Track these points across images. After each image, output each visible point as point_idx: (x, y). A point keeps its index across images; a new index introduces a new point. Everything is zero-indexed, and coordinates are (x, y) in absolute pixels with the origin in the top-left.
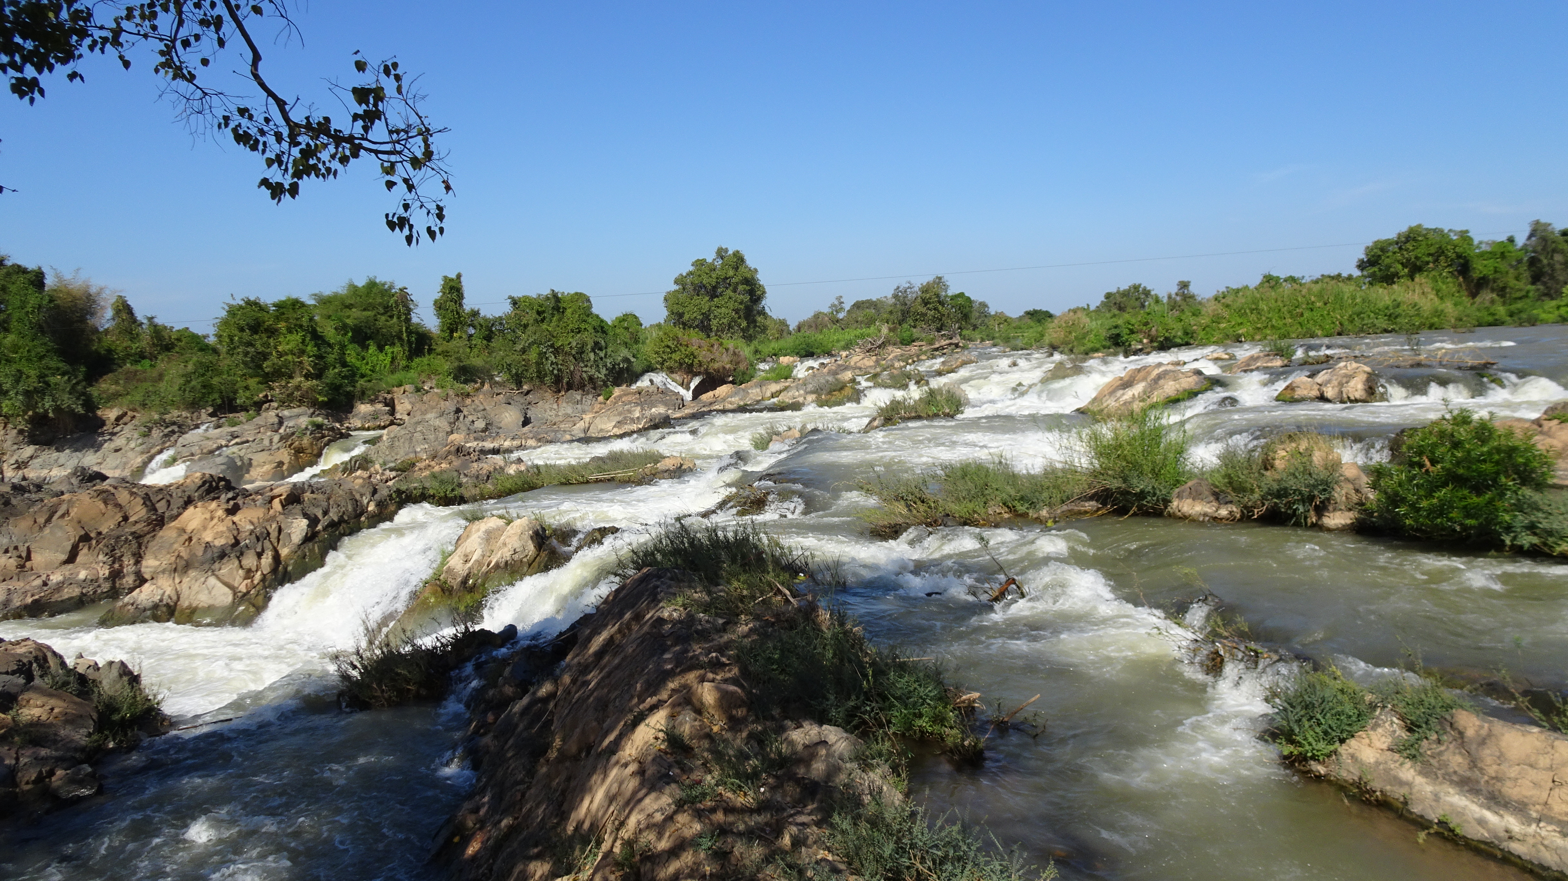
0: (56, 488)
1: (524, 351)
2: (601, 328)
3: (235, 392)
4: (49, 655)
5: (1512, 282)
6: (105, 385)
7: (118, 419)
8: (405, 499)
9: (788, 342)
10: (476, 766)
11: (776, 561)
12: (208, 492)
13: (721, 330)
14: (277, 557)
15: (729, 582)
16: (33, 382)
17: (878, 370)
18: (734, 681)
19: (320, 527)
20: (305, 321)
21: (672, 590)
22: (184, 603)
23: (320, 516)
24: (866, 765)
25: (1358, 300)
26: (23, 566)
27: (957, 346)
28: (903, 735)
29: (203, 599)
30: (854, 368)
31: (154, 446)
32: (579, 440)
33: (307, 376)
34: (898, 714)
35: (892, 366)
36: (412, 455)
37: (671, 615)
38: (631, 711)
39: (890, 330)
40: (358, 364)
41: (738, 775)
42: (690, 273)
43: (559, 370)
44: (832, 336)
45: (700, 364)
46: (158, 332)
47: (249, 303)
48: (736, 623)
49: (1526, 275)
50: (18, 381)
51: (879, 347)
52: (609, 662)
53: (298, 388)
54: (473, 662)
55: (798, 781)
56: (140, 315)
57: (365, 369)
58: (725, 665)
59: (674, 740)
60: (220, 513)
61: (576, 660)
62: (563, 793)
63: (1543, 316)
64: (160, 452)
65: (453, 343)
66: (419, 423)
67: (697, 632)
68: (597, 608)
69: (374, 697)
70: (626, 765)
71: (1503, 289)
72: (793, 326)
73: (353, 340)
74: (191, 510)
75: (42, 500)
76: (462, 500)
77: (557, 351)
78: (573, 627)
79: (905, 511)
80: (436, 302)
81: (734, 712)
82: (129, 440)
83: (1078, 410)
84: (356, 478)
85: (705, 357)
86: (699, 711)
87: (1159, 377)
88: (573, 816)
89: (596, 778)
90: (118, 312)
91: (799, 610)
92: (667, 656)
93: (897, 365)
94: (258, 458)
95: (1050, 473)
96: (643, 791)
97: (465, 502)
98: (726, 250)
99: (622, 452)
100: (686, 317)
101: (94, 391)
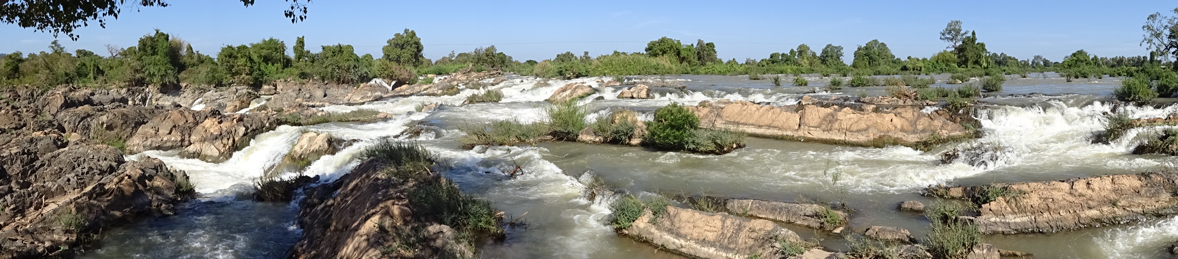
0: (167, 108)
1: (326, 67)
2: (357, 60)
3: (222, 79)
4: (163, 165)
5: (692, 59)
6: (183, 75)
7: (186, 87)
8: (280, 123)
9: (431, 68)
10: (302, 227)
11: (425, 158)
12: (213, 114)
13: (404, 62)
14: (234, 140)
15: (405, 165)
16: (163, 73)
17: (468, 81)
18: (406, 205)
19: (249, 131)
20: (247, 54)
21: (383, 167)
22: (203, 153)
23: (249, 127)
24: (458, 241)
25: (645, 62)
26: (156, 133)
27: (500, 74)
28: (474, 229)
29: (209, 153)
30: (458, 80)
31: (196, 96)
32: (346, 104)
33: (247, 74)
34: (472, 221)
35: (473, 80)
36: (282, 106)
37: (382, 177)
38: (364, 214)
39: (473, 65)
40: (265, 70)
41: (407, 244)
42: (393, 39)
43: (340, 76)
44: (449, 67)
45: (396, 76)
46: (199, 56)
47: (229, 47)
48: (408, 182)
49: (696, 57)
50: (159, 72)
51: (468, 72)
52: (356, 194)
53: (243, 78)
54: (302, 187)
55: (431, 247)
56: (194, 51)
57: (267, 72)
58: (403, 198)
59: (382, 228)
60: (216, 123)
61: (342, 192)
62: (336, 244)
63: (701, 71)
64: (198, 99)
65: (300, 63)
66: (285, 94)
67: (392, 184)
68: (352, 171)
69: (266, 197)
70: (361, 236)
71: (690, 61)
72: (434, 62)
73: (263, 61)
74: (207, 120)
75: (163, 112)
76: (300, 125)
77: (339, 68)
78: (341, 178)
79: (477, 139)
80: (294, 47)
81: (406, 218)
82: (188, 94)
83: (546, 100)
84: (262, 113)
85: (398, 73)
86: (392, 217)
87: (576, 88)
88: (339, 254)
89: (349, 240)
90: (188, 49)
91: (433, 177)
92: (380, 193)
93: (475, 80)
94: (229, 104)
95: (534, 124)
96: (369, 247)
97: (302, 125)
98: (408, 30)
99: (363, 110)
100: (391, 57)
101: (179, 76)
